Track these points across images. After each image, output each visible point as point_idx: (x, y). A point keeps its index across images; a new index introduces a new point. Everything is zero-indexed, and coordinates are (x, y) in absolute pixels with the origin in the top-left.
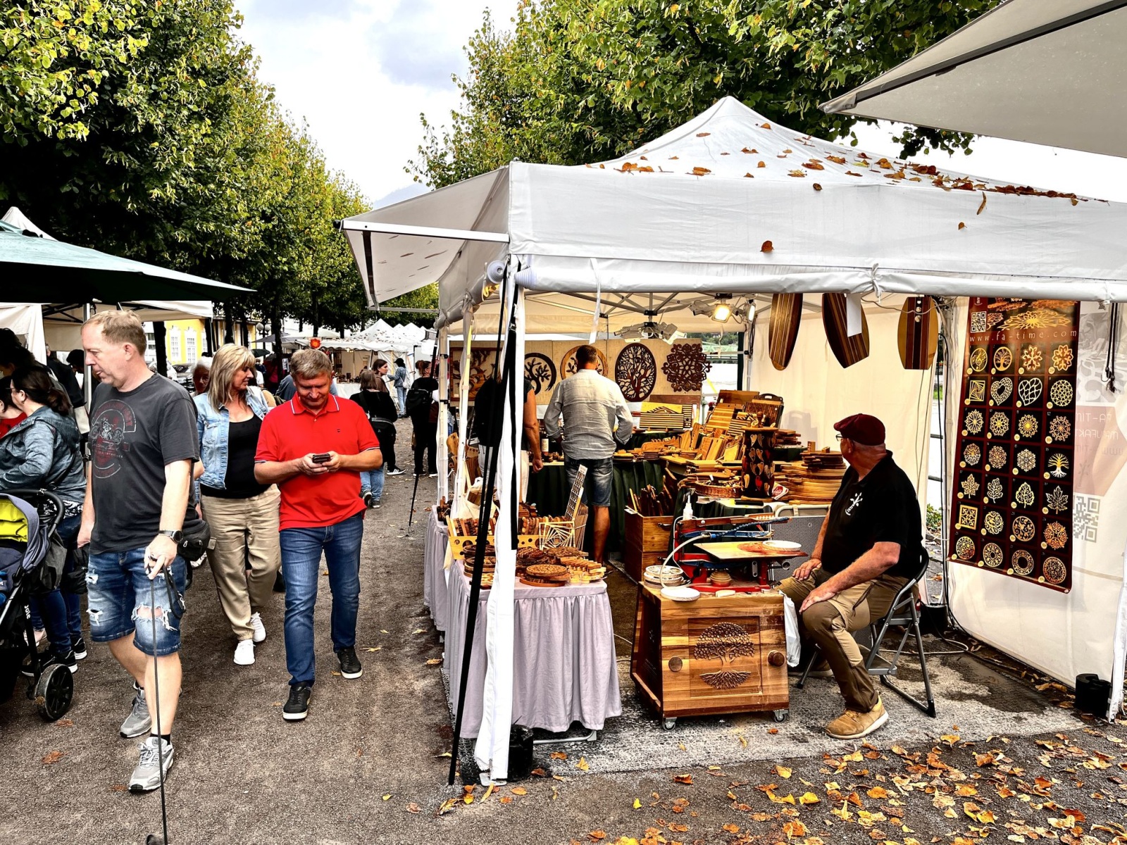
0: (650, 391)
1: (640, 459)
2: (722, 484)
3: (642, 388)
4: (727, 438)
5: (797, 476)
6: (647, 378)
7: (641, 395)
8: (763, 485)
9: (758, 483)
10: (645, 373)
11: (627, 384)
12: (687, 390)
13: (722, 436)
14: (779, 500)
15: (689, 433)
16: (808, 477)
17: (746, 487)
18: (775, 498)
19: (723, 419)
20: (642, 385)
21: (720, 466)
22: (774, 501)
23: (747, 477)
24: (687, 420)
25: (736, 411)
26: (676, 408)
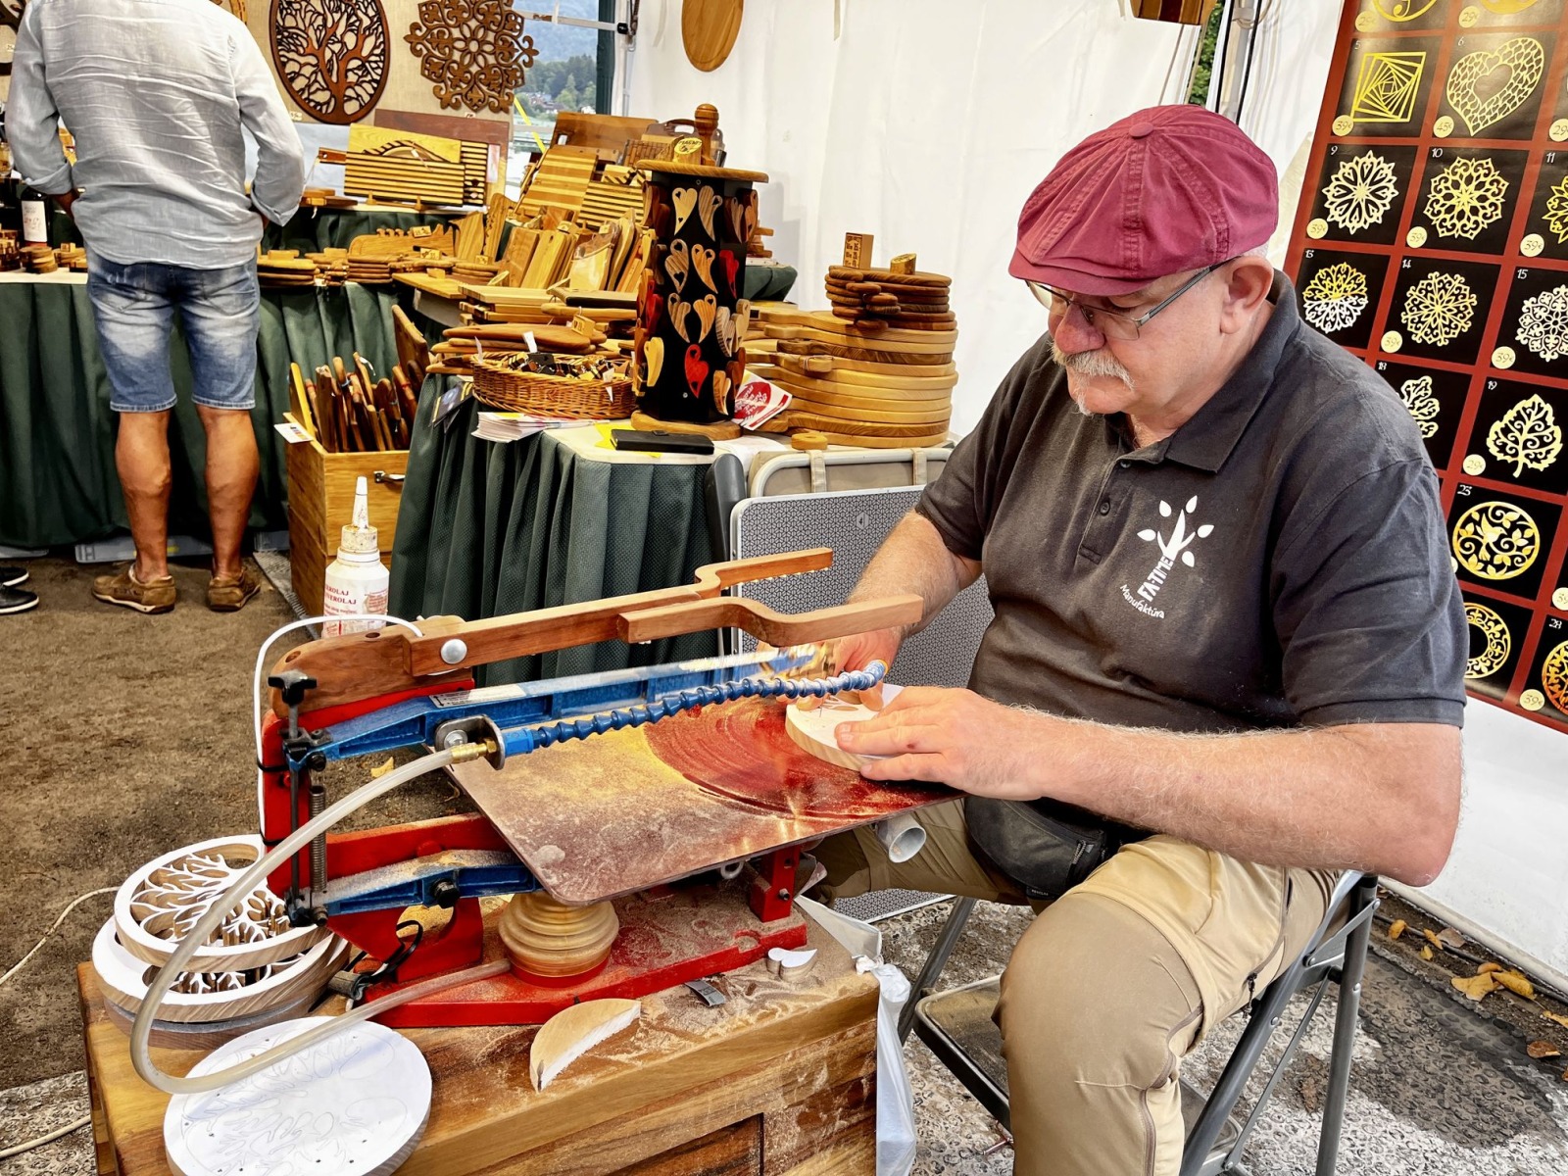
0: (375, 97)
1: (335, 278)
2: (566, 369)
3: (351, 86)
4: (576, 233)
5: (815, 349)
6: (365, 60)
7: (351, 108)
8: (710, 378)
9: (694, 368)
10: (359, 46)
11: (307, 71)
12: (476, 107)
13: (564, 225)
14: (760, 432)
15: (477, 218)
16: (848, 352)
17: (651, 381)
18: (747, 423)
19: (565, 185)
20: (352, 78)
21: (560, 306)
22: (743, 432)
23: (655, 348)
24: (475, 183)
25: (600, 165)
26: (446, 148)
